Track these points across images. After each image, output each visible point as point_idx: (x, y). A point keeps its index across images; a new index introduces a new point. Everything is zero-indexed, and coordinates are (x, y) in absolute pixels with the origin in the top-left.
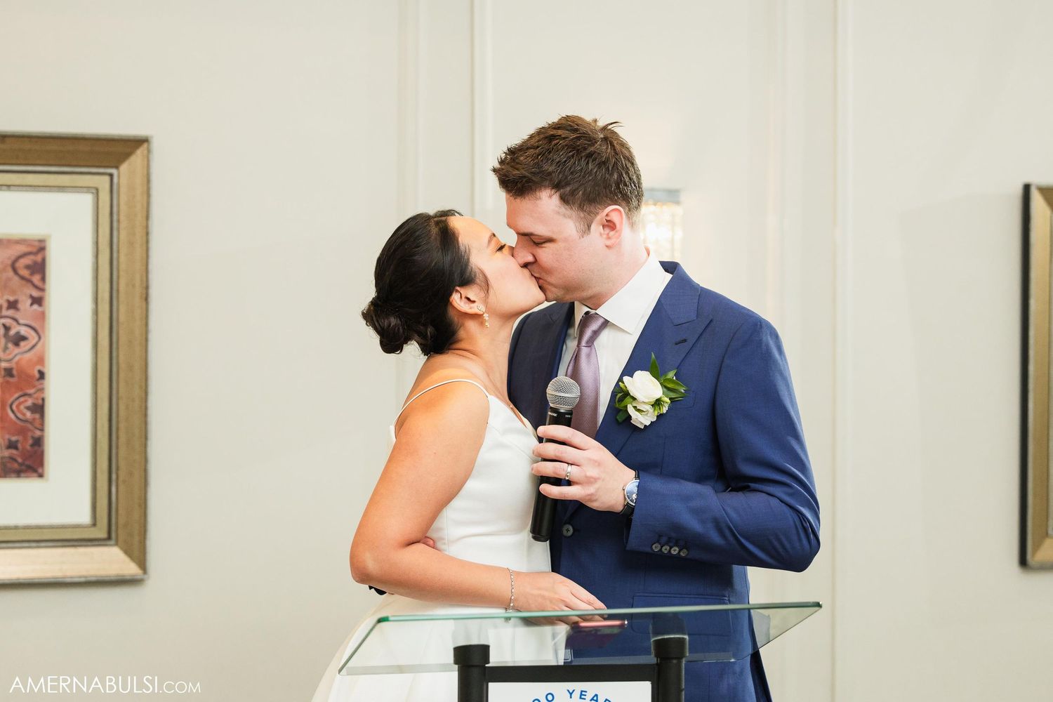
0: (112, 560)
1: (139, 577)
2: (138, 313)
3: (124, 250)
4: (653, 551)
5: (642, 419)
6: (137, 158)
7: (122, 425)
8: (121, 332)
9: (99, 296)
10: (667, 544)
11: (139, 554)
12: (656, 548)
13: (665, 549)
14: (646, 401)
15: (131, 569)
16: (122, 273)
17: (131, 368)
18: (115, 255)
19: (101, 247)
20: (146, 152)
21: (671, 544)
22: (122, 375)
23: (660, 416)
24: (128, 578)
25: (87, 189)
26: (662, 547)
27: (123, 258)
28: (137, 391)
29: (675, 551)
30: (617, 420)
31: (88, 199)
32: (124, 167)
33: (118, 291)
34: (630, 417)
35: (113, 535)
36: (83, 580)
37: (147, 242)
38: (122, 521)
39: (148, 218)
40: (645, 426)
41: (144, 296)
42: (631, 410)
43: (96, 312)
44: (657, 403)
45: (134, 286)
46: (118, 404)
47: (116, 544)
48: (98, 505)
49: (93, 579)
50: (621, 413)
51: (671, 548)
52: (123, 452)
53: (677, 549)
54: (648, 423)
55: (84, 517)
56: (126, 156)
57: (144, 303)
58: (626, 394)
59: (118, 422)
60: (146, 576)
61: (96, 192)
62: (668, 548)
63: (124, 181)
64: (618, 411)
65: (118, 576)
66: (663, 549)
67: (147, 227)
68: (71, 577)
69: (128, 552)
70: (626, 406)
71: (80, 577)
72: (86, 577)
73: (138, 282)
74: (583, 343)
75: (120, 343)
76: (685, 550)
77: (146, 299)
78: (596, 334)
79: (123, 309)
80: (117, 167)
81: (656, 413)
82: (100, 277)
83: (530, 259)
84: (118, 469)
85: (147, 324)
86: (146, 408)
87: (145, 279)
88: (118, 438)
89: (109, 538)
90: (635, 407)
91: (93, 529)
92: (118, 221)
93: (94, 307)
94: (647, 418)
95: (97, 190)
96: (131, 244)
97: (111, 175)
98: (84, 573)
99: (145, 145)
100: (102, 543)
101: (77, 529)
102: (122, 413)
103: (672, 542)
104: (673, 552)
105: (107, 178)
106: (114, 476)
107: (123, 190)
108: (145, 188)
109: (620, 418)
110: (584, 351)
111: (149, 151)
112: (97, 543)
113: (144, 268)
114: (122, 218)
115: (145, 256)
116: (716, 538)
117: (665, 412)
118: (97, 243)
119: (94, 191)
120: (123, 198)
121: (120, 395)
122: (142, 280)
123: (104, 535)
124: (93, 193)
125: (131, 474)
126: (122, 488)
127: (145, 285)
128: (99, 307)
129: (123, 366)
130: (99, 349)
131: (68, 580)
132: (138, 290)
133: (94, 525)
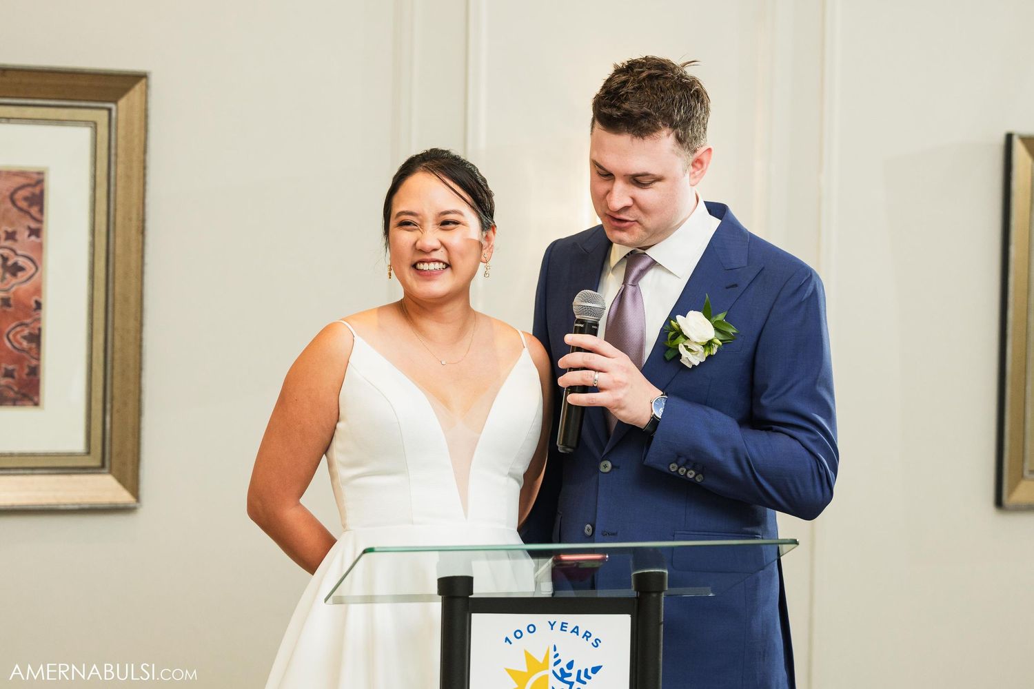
0: (105, 488)
1: (131, 505)
2: (134, 246)
3: (120, 184)
4: (669, 470)
5: (692, 358)
6: (136, 93)
7: (117, 356)
8: (118, 265)
9: (97, 229)
10: (684, 465)
11: (132, 482)
12: (673, 468)
13: (682, 471)
14: (699, 341)
15: (124, 497)
16: (119, 207)
17: (126, 300)
18: (112, 189)
19: (98, 179)
20: (144, 87)
21: (688, 467)
22: (118, 306)
23: (709, 357)
24: (121, 506)
25: (85, 123)
26: (679, 468)
27: (120, 192)
28: (132, 324)
29: (691, 474)
30: (665, 357)
31: (85, 133)
32: (123, 102)
33: (115, 223)
34: (679, 355)
35: (107, 463)
36: (76, 507)
37: (144, 176)
38: (116, 448)
39: (145, 151)
40: (694, 366)
41: (141, 229)
42: (682, 349)
43: (93, 245)
44: (709, 344)
45: (130, 219)
46: (113, 335)
47: (110, 472)
48: (93, 433)
49: (87, 506)
50: (669, 351)
51: (687, 471)
52: (117, 382)
53: (694, 473)
54: (697, 363)
55: (79, 445)
56: (124, 91)
57: (140, 237)
58: (679, 333)
59: (113, 353)
60: (138, 505)
61: (95, 126)
62: (685, 470)
63: (122, 116)
64: (668, 348)
65: (111, 504)
66: (680, 470)
67: (144, 161)
68: (65, 505)
69: (121, 480)
70: (678, 345)
71: (73, 504)
72: (80, 504)
73: (134, 216)
74: (630, 282)
75: (117, 275)
76: (701, 476)
77: (142, 231)
78: (643, 272)
79: (119, 241)
80: (115, 102)
81: (707, 354)
82: (97, 209)
83: (629, 202)
84: (112, 399)
85: (143, 257)
86: (141, 340)
87: (141, 212)
88: (113, 368)
89: (103, 466)
90: (686, 347)
91: (87, 457)
92: (116, 155)
93: (91, 239)
94: (696, 358)
95: (95, 124)
96: (128, 177)
97: (110, 110)
98: (78, 500)
99: (144, 81)
100: (96, 471)
101: (72, 458)
102: (118, 344)
103: (689, 464)
104: (688, 475)
105: (105, 113)
106: (108, 406)
107: (121, 125)
108: (143, 123)
109: (669, 355)
110: (630, 290)
111: (147, 86)
112: (90, 471)
113: (141, 201)
114: (120, 151)
115: (141, 189)
116: (733, 469)
117: (714, 353)
118: (94, 177)
119: (93, 125)
120: (121, 132)
121: (116, 325)
122: (138, 214)
123: (97, 463)
124: (91, 127)
125: (125, 404)
126: (116, 416)
127: (141, 218)
128: (96, 239)
129: (118, 297)
130: (96, 280)
131: (62, 507)
132: (135, 223)
133: (88, 453)
